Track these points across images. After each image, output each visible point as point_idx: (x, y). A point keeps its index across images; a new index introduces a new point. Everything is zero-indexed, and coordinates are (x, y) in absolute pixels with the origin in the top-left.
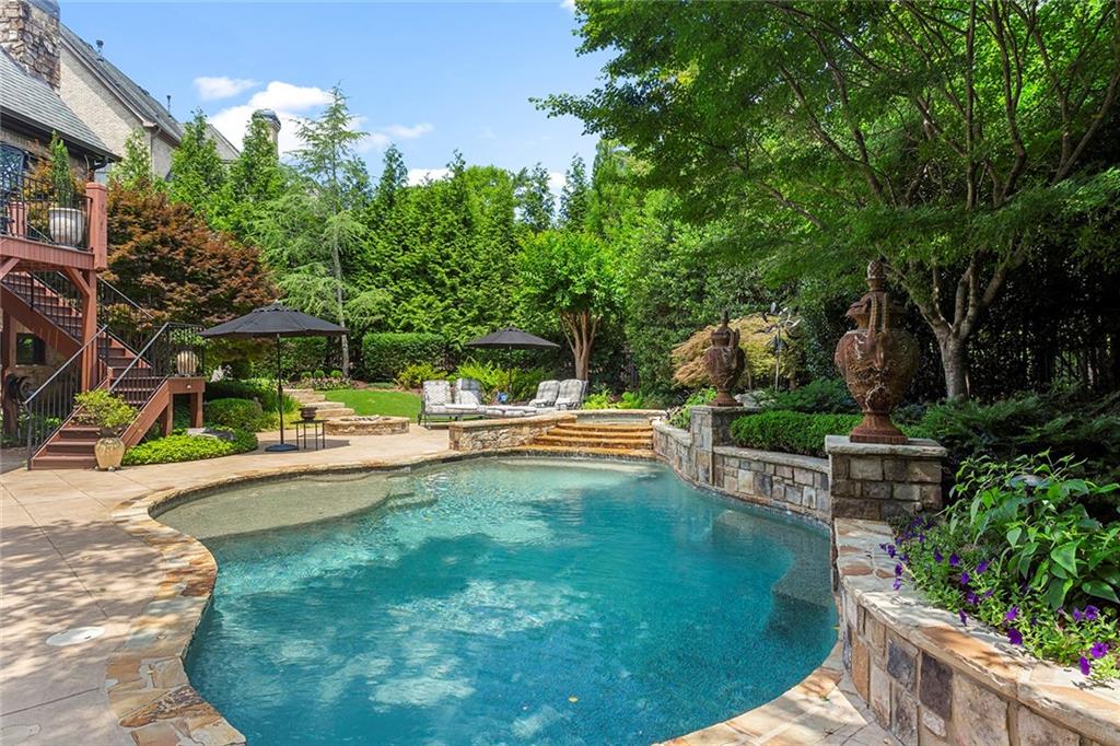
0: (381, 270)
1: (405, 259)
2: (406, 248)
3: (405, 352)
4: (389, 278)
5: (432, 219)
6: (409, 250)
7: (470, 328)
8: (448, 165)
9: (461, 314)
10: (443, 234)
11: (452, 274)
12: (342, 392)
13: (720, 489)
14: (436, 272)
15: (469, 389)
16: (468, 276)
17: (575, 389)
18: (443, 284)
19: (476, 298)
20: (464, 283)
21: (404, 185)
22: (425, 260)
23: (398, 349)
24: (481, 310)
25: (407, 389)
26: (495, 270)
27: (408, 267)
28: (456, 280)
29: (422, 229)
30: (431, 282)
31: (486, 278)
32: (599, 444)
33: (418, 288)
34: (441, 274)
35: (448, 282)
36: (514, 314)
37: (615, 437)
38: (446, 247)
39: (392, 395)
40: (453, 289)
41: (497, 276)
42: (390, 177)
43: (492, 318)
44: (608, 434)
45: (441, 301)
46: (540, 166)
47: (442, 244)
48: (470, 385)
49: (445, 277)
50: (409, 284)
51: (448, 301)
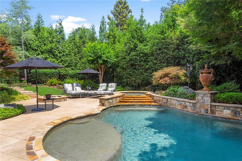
0: (37, 50)
1: (45, 48)
2: (45, 45)
3: (47, 75)
4: (40, 53)
5: (53, 37)
6: (46, 45)
7: (66, 68)
8: (57, 22)
9: (63, 64)
10: (57, 41)
11: (60, 53)
12: (28, 87)
13: (214, 115)
14: (55, 52)
15: (78, 86)
16: (65, 54)
17: (114, 86)
18: (57, 56)
19: (67, 60)
20: (63, 55)
21: (43, 26)
22: (52, 48)
23: (46, 74)
24: (69, 64)
25: (49, 86)
26: (72, 53)
27: (46, 50)
28: (61, 55)
29: (50, 39)
30: (53, 55)
31: (70, 55)
32: (140, 102)
33: (49, 56)
34: (57, 52)
35: (59, 55)
36: (78, 65)
37: (143, 99)
38: (58, 45)
39: (45, 88)
40: (60, 57)
41: (73, 54)
42: (38, 23)
43: (71, 66)
44: (141, 98)
45: (57, 61)
46: (83, 26)
47: (57, 44)
48: (78, 85)
49: (58, 54)
50: (47, 55)
51: (59, 61)
